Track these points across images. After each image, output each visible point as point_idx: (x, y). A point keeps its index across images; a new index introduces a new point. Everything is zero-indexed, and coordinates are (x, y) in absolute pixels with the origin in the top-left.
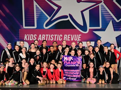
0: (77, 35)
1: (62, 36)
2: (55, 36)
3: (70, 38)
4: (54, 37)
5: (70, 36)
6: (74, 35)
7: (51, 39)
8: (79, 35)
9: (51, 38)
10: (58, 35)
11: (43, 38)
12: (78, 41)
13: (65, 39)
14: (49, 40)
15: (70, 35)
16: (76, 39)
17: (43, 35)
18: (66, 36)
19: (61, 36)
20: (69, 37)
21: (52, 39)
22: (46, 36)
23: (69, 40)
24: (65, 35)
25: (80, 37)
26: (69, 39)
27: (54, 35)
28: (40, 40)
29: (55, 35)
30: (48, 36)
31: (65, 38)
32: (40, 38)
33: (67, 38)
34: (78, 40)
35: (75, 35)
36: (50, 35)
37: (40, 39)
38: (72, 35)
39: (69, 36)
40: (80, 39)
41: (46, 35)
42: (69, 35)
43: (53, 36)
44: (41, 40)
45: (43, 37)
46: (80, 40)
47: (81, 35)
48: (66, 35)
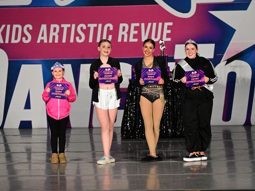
0: (160, 24)
1: (111, 29)
2: (90, 28)
3: (136, 32)
4: (86, 32)
5: (138, 29)
6: (150, 24)
7: (77, 38)
8: (166, 24)
9: (76, 34)
10: (100, 25)
11: (54, 37)
12: (161, 42)
13: (123, 36)
14: (72, 41)
15: (138, 25)
16: (156, 37)
17: (52, 26)
18: (124, 29)
19: (109, 28)
20: (133, 32)
21: (80, 38)
22: (61, 29)
23: (136, 40)
24: (122, 25)
25: (169, 31)
26: (135, 36)
27: (87, 26)
28: (42, 41)
29: (89, 25)
30: (69, 30)
31: (121, 33)
32: (43, 35)
33: (129, 33)
34: (161, 39)
35: (155, 24)
36: (74, 26)
37: (42, 38)
38: (143, 25)
39: (136, 28)
40: (168, 36)
41: (62, 26)
42: (133, 25)
43: (85, 27)
44: (46, 41)
45: (52, 34)
46: (169, 39)
47: (171, 24)
48: (126, 25)
